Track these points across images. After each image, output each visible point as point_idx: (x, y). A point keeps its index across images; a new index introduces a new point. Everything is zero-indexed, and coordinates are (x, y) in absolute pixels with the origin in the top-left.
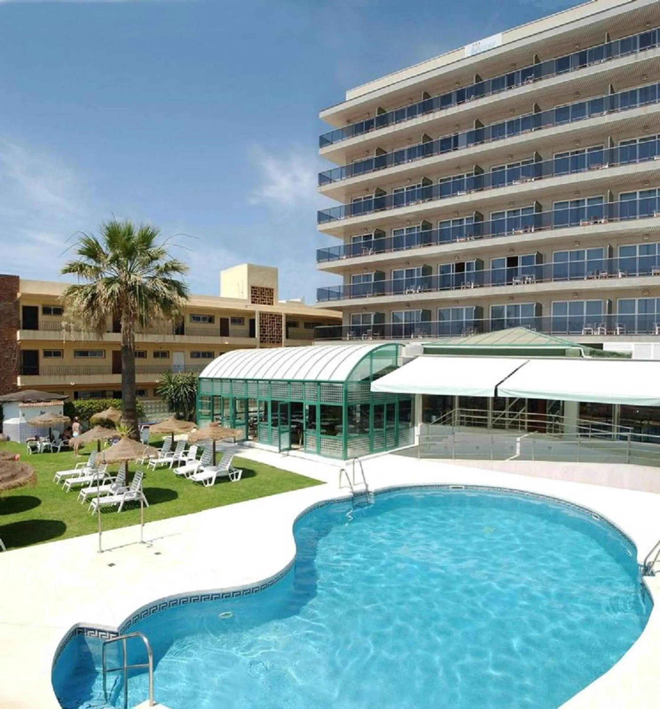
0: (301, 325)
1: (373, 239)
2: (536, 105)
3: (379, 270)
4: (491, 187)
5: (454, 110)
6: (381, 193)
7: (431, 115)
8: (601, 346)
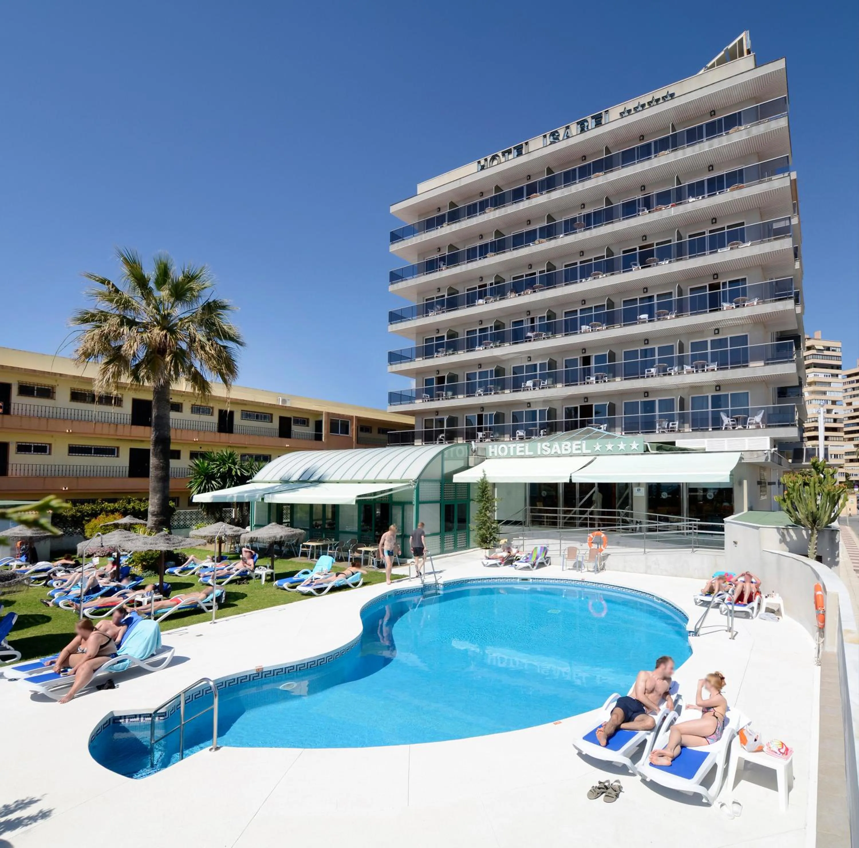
0: (375, 431)
1: (446, 340)
2: (607, 199)
3: (452, 372)
4: (564, 284)
5: (524, 205)
6: (453, 291)
7: (503, 209)
8: (673, 443)
